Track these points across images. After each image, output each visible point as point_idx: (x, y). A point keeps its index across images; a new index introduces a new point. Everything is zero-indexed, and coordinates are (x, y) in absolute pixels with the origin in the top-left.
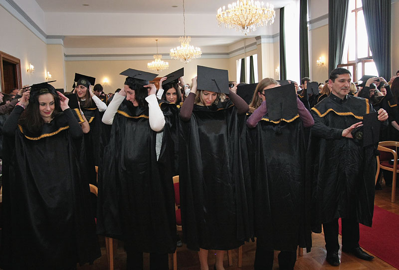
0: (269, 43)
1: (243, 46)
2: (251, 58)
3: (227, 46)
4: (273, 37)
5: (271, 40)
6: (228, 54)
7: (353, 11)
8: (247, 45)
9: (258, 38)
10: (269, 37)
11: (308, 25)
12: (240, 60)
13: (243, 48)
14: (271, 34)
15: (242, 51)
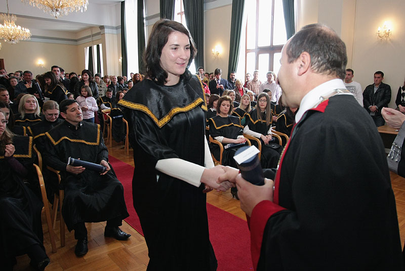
0: (113, 34)
1: (90, 34)
2: (98, 46)
3: (75, 33)
4: (117, 28)
5: (115, 31)
6: (76, 41)
7: (178, 14)
8: (94, 33)
9: (102, 27)
10: (112, 28)
11: (145, 21)
12: (88, 48)
13: (89, 36)
14: (114, 25)
15: (90, 39)
